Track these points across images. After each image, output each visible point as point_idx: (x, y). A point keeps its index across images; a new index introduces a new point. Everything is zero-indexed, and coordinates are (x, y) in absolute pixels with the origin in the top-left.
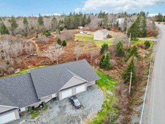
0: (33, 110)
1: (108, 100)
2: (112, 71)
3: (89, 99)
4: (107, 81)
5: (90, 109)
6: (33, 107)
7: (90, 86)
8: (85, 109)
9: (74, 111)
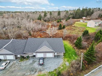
0: (23, 58)
1: (62, 68)
2: (82, 50)
3: (51, 62)
4: (73, 56)
5: (46, 68)
6: (23, 57)
7: (59, 56)
8: (44, 67)
9: (38, 65)
